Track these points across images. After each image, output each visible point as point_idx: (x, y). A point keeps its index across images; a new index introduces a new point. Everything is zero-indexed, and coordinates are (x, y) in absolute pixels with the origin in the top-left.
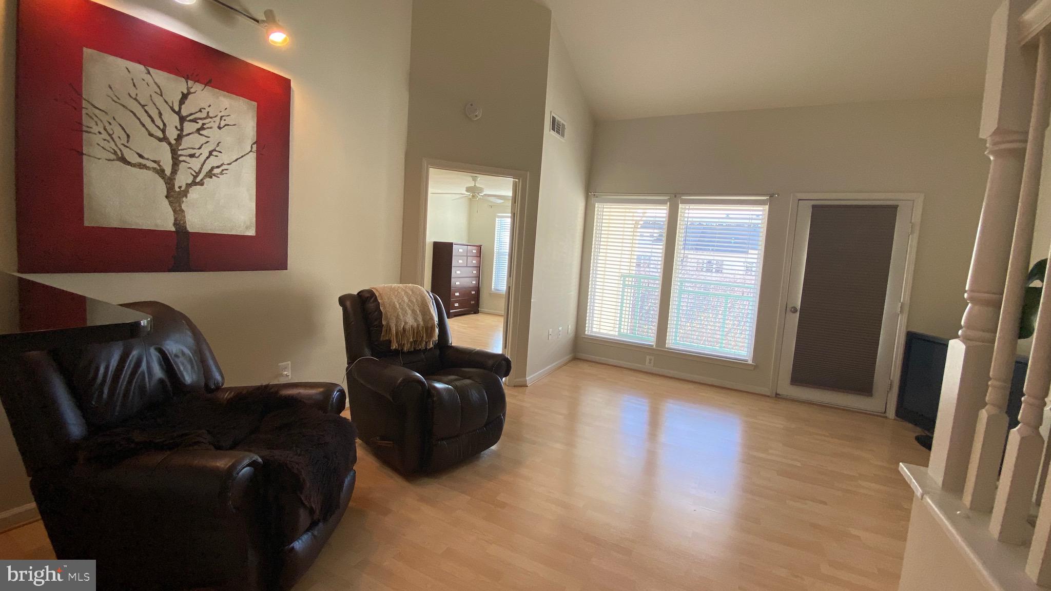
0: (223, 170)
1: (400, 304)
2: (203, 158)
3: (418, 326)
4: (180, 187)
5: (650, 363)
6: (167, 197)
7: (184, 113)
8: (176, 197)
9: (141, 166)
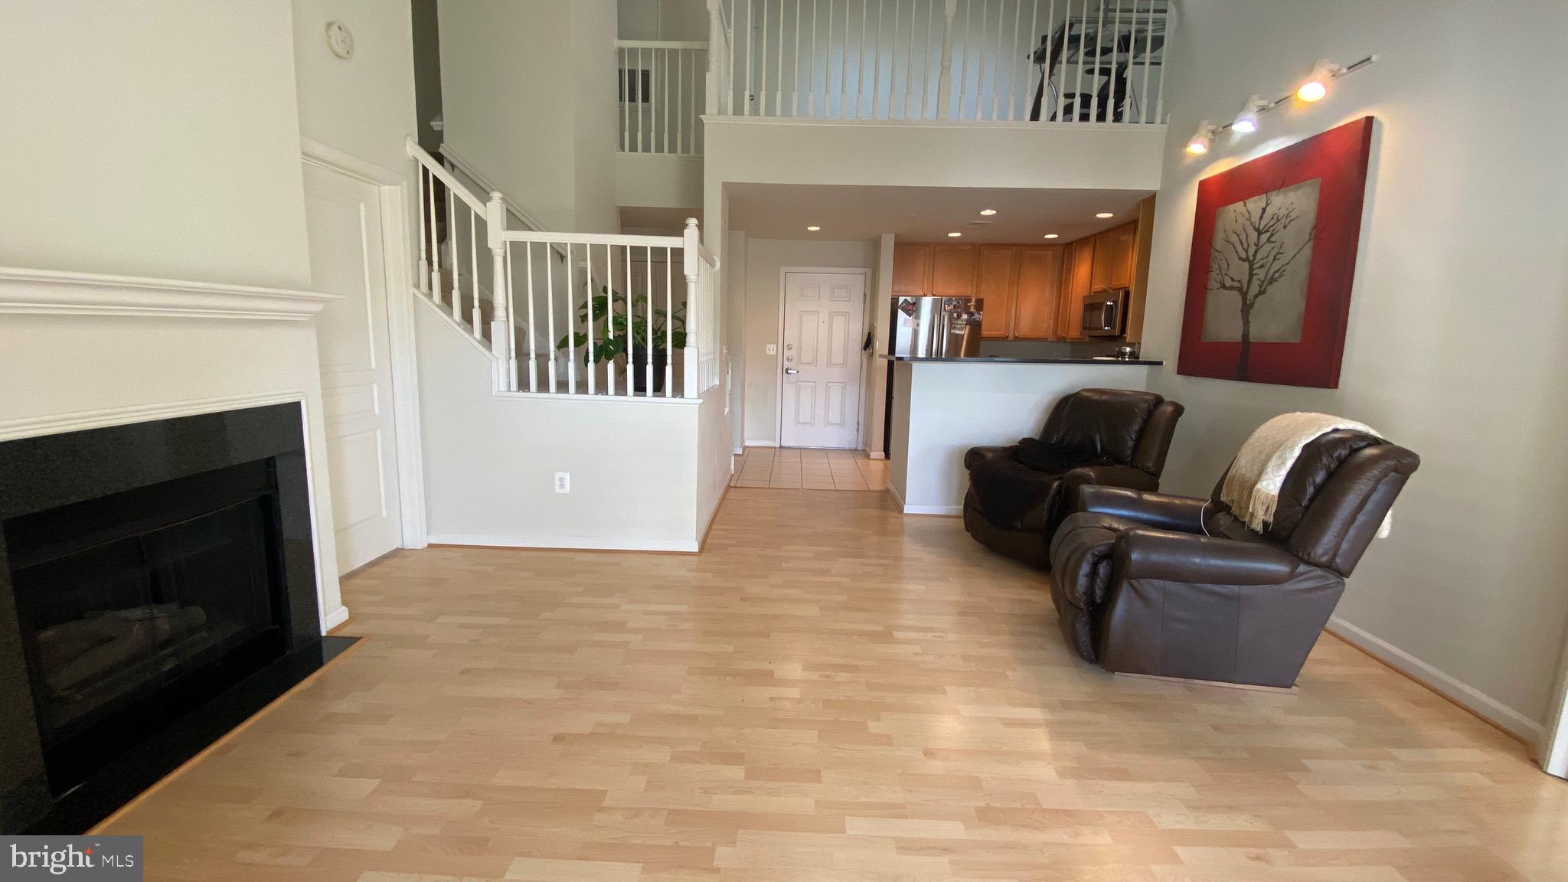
0: (1281, 273)
2: (1268, 266)
4: (1251, 299)
6: (1241, 311)
7: (1261, 228)
8: (1246, 309)
9: (1232, 288)
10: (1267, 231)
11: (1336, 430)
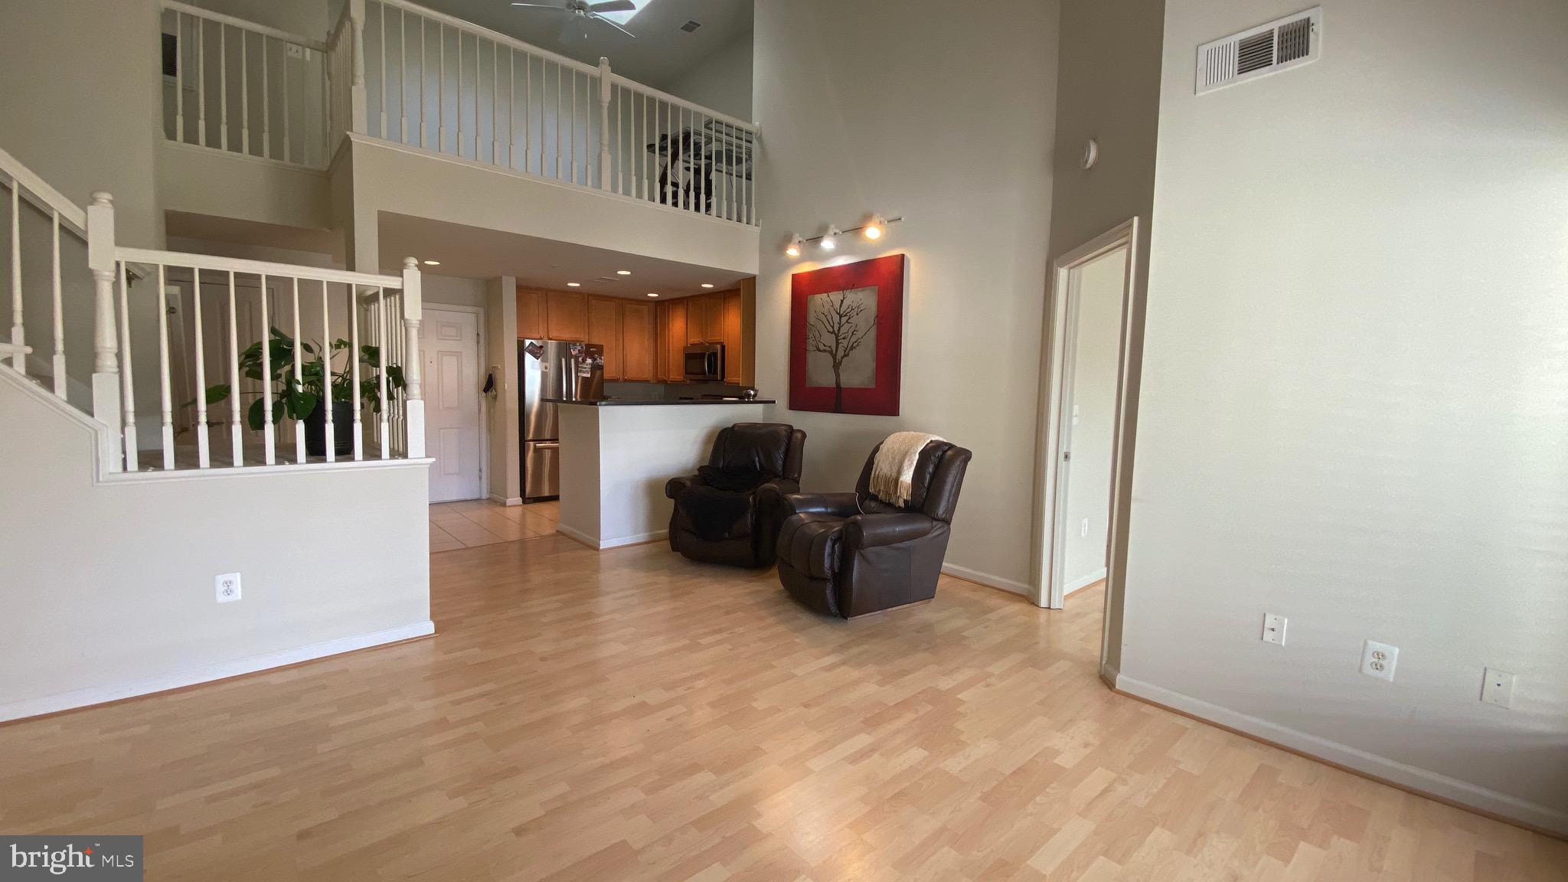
0: (858, 343)
2: (849, 338)
4: (839, 359)
6: (833, 367)
7: (841, 313)
8: (837, 366)
9: (825, 351)
10: (846, 315)
11: (931, 441)
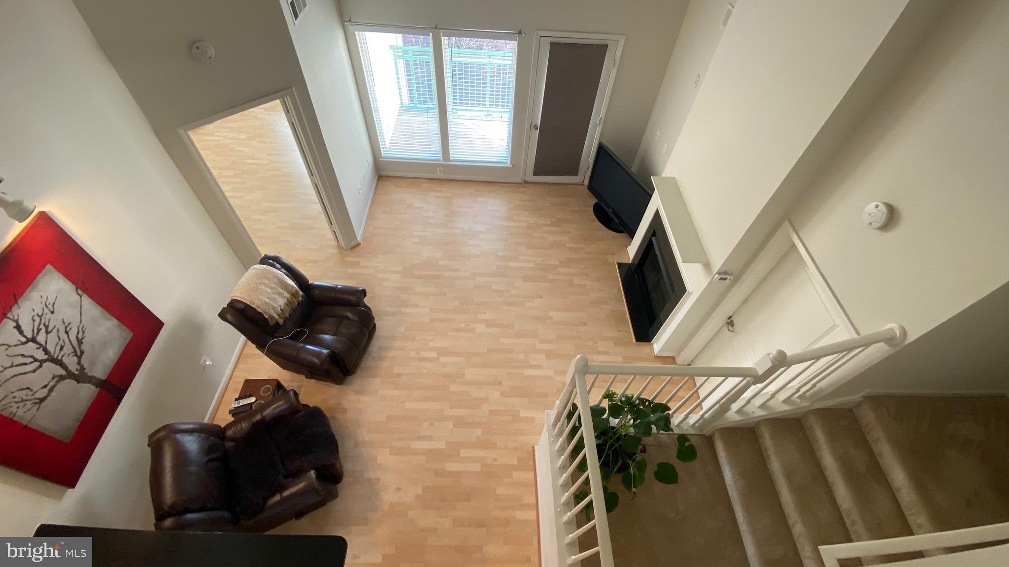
0: (82, 330)
1: (268, 298)
2: (67, 341)
3: (288, 300)
4: (77, 370)
5: (440, 172)
6: (78, 383)
8: (80, 376)
10: (39, 331)
